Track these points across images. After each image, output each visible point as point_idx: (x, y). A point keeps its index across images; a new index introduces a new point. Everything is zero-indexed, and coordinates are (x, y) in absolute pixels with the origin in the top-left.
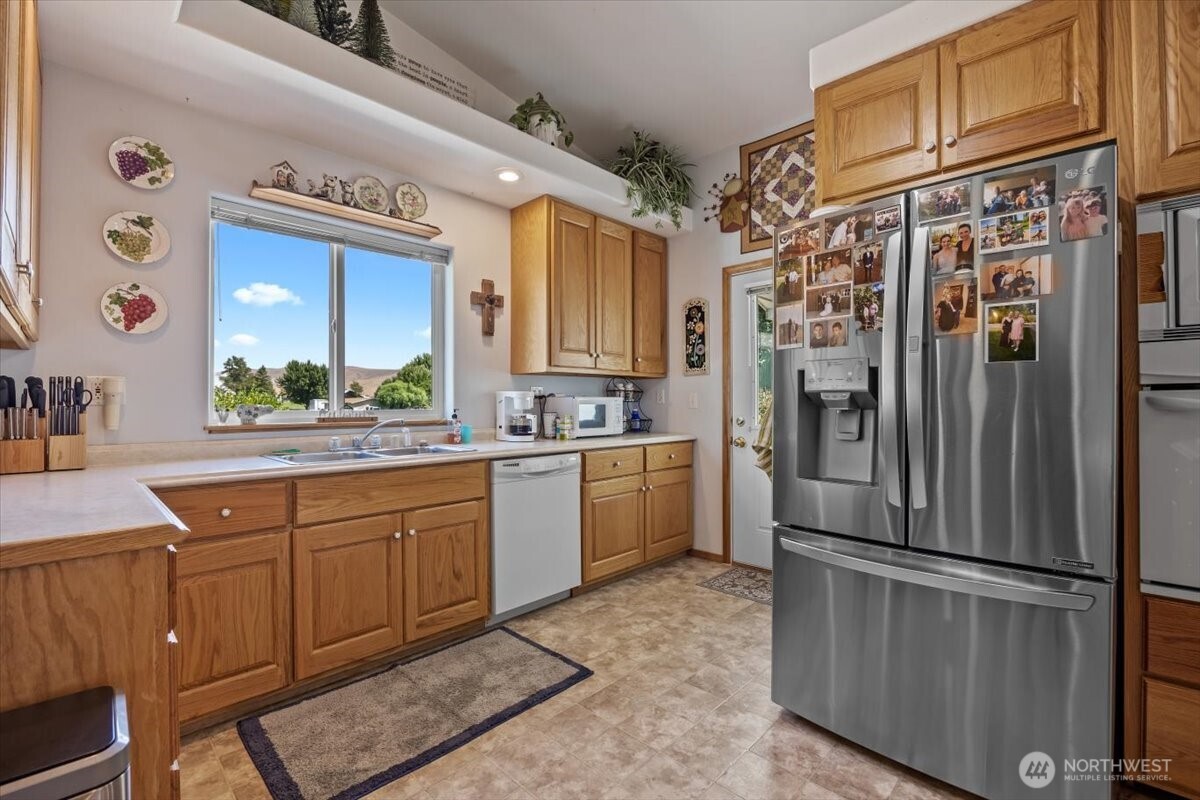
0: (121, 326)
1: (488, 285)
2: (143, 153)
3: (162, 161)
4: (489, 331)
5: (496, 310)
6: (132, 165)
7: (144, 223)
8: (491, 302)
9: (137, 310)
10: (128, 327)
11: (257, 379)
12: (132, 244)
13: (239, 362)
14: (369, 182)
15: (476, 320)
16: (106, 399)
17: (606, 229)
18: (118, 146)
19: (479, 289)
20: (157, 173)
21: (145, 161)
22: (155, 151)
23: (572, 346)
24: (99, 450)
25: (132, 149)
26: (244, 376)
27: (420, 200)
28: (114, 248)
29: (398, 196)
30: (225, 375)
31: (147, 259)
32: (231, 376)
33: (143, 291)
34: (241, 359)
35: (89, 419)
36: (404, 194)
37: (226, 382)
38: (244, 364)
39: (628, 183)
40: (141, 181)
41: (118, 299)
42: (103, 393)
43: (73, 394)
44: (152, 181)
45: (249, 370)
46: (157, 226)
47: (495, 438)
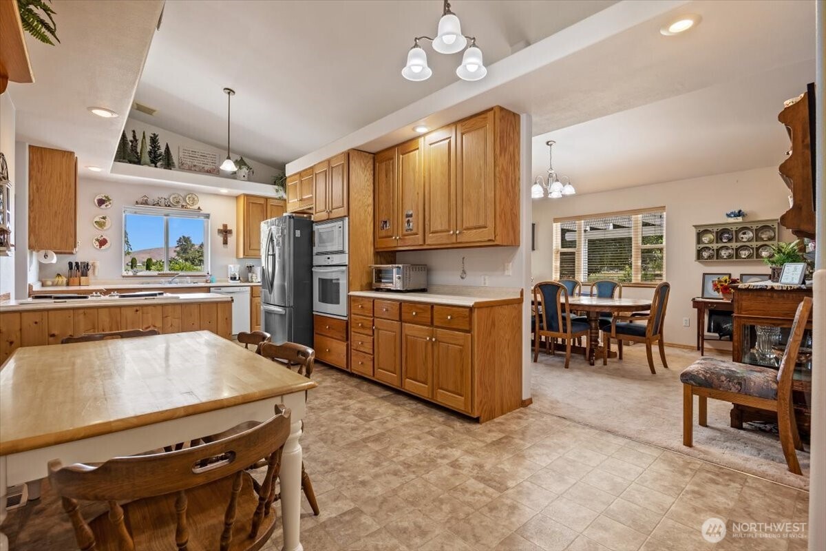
0: (98, 247)
1: (225, 226)
2: (104, 198)
3: (109, 200)
4: (225, 242)
5: (228, 235)
6: (101, 202)
7: (104, 218)
8: (226, 232)
9: (102, 243)
10: (100, 248)
11: (198, 252)
12: (101, 224)
13: (187, 240)
14: (176, 195)
15: (220, 239)
16: (94, 267)
17: (271, 202)
18: (98, 198)
19: (222, 228)
20: (108, 203)
21: (104, 200)
22: (107, 197)
23: (254, 248)
24: (93, 281)
25: (101, 197)
26: (190, 249)
27: (196, 199)
28: (96, 226)
29: (187, 198)
30: (178, 249)
31: (105, 228)
32: (182, 250)
33: (104, 237)
34: (188, 238)
35: (90, 272)
36: (189, 198)
37: (178, 254)
38: (190, 241)
39: (276, 187)
40: (103, 206)
41: (97, 240)
42: (93, 265)
43: (86, 266)
44: (106, 206)
45: (193, 245)
46: (108, 219)
47: (227, 281)
